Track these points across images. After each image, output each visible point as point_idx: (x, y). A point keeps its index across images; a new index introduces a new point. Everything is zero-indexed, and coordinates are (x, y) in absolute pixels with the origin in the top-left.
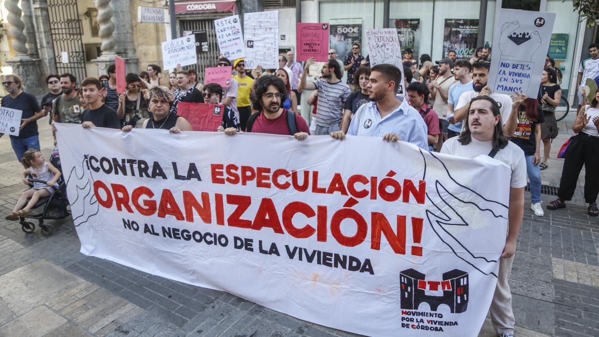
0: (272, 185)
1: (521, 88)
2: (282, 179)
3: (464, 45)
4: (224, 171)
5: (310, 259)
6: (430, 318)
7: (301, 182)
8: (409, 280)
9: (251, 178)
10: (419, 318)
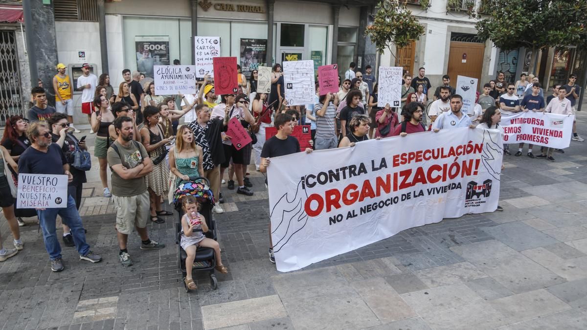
0: (423, 159)
2: (428, 155)
3: (256, 61)
4: (400, 158)
5: (438, 192)
6: (476, 202)
7: (436, 155)
8: (471, 186)
9: (412, 159)
10: (471, 202)
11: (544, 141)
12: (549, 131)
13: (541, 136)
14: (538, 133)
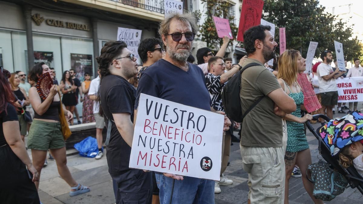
11: (354, 97)
12: (356, 90)
13: (351, 95)
14: (348, 93)
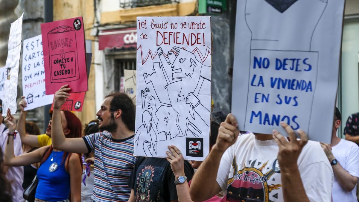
1: (295, 117)
